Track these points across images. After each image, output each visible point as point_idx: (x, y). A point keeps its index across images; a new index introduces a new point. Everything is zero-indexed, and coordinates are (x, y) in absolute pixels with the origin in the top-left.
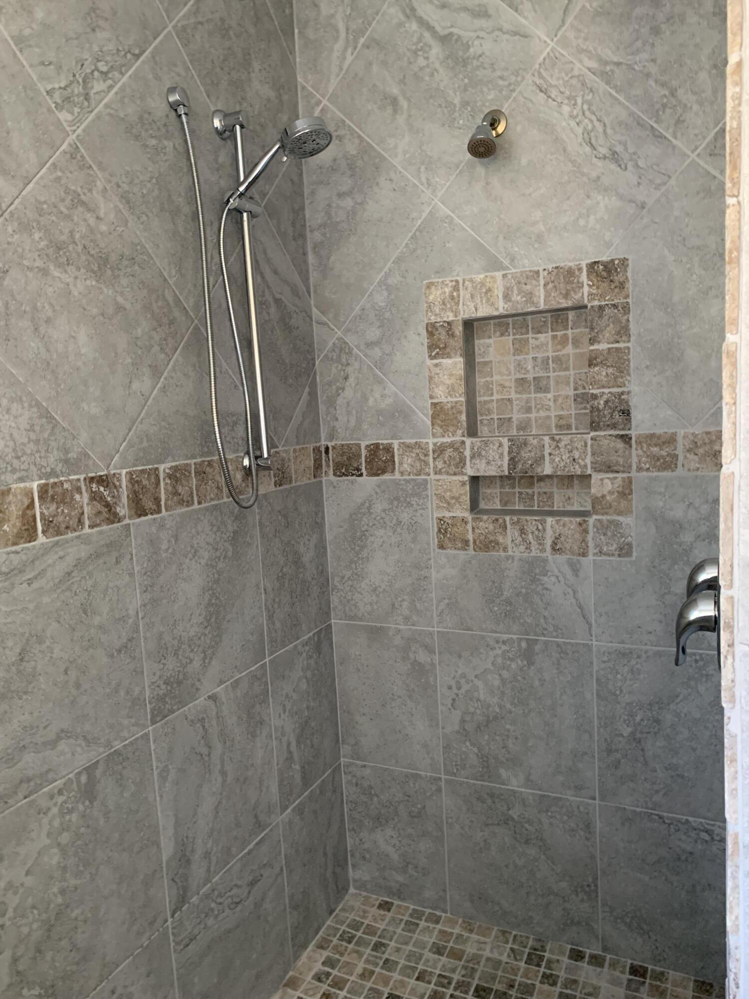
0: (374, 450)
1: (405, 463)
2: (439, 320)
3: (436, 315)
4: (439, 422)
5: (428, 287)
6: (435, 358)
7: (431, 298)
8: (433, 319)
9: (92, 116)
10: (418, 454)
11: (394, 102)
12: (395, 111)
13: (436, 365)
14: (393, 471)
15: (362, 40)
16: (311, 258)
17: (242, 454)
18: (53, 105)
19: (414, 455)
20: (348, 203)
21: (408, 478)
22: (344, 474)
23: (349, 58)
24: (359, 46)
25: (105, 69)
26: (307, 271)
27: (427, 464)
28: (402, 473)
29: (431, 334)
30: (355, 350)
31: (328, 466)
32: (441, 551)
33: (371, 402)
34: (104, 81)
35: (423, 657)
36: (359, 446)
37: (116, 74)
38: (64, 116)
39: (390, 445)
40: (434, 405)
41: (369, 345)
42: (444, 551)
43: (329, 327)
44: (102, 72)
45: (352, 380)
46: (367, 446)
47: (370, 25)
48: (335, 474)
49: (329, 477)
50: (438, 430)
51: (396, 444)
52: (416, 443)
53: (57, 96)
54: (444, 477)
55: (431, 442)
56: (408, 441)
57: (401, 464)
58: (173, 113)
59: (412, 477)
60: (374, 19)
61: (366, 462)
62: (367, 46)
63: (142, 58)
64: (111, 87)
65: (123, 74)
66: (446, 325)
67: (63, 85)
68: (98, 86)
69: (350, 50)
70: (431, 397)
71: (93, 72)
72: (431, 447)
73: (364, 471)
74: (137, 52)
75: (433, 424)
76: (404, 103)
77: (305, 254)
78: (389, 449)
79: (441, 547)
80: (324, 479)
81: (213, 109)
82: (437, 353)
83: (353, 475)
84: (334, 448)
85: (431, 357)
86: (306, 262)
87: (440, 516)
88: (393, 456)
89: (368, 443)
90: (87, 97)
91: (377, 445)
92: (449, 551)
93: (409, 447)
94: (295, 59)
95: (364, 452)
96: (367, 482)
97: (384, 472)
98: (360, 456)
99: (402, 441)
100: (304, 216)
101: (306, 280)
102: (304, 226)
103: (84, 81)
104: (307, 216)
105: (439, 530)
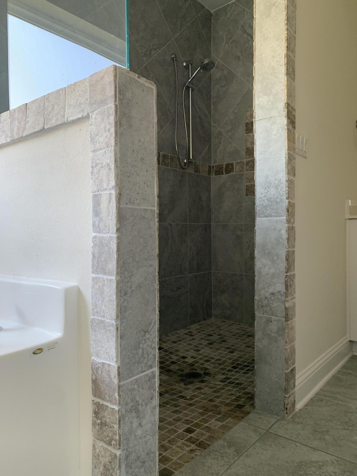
0: (227, 165)
1: (237, 168)
2: (249, 121)
3: (248, 120)
4: (248, 154)
5: (246, 111)
6: (248, 133)
7: (247, 115)
8: (247, 121)
9: (151, 59)
10: (241, 165)
11: (239, 57)
12: (239, 60)
13: (248, 136)
14: (233, 172)
15: (230, 41)
16: (212, 107)
17: (184, 158)
18: (142, 56)
19: (240, 165)
20: (224, 89)
21: (237, 173)
22: (218, 174)
23: (227, 46)
24: (230, 43)
25: (155, 48)
26: (211, 111)
27: (244, 168)
28: (236, 172)
29: (246, 126)
30: (224, 134)
31: (213, 172)
32: (246, 196)
33: (227, 150)
34: (155, 51)
35: (239, 233)
36: (223, 164)
37: (158, 50)
38: (145, 58)
39: (233, 163)
40: (247, 148)
41: (228, 131)
42: (248, 196)
43: (216, 127)
44: (154, 49)
45: (222, 143)
46: (226, 164)
47: (233, 36)
48: (215, 175)
49: (213, 176)
50: (248, 156)
51: (234, 162)
52: (241, 161)
53: (143, 54)
54: (249, 172)
55: (245, 161)
56: (238, 161)
57: (236, 169)
58: (172, 60)
59: (239, 173)
60: (234, 34)
61: (225, 169)
62: (231, 43)
63: (165, 46)
64: (156, 53)
65: (160, 50)
66: (251, 123)
67: (145, 51)
68: (153, 52)
69: (227, 44)
70: (246, 146)
71: (152, 48)
72: (245, 162)
73: (224, 173)
74: (164, 44)
75: (246, 155)
76: (241, 58)
77: (210, 105)
78: (232, 165)
79: (247, 195)
80: (212, 177)
81: (184, 60)
82: (248, 132)
83: (221, 174)
84: (215, 166)
85: (246, 133)
86: (210, 107)
87: (247, 185)
88: (233, 167)
89: (226, 163)
90: (150, 54)
91: (228, 164)
92: (249, 196)
93: (238, 163)
94: (211, 49)
95: (224, 167)
96: (225, 176)
97: (230, 172)
98: (223, 168)
99: (236, 161)
100: (211, 94)
101: (210, 113)
102: (210, 97)
103: (150, 50)
104: (212, 94)
105: (246, 189)
